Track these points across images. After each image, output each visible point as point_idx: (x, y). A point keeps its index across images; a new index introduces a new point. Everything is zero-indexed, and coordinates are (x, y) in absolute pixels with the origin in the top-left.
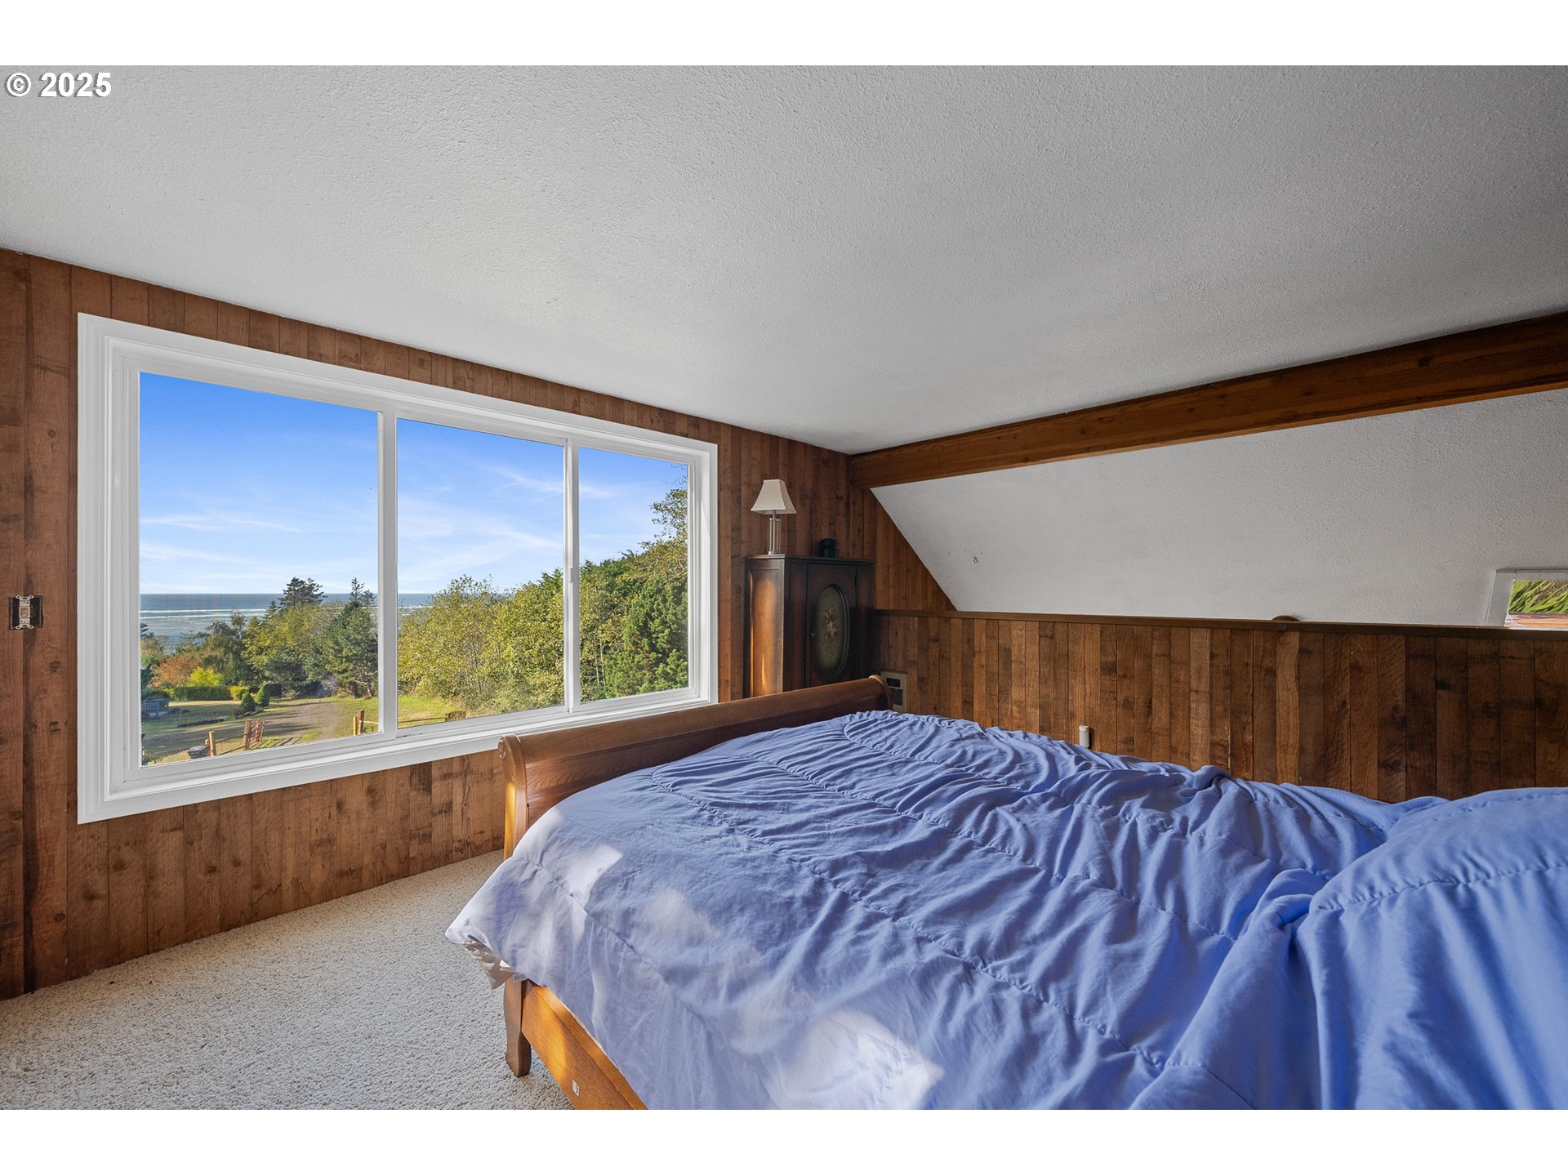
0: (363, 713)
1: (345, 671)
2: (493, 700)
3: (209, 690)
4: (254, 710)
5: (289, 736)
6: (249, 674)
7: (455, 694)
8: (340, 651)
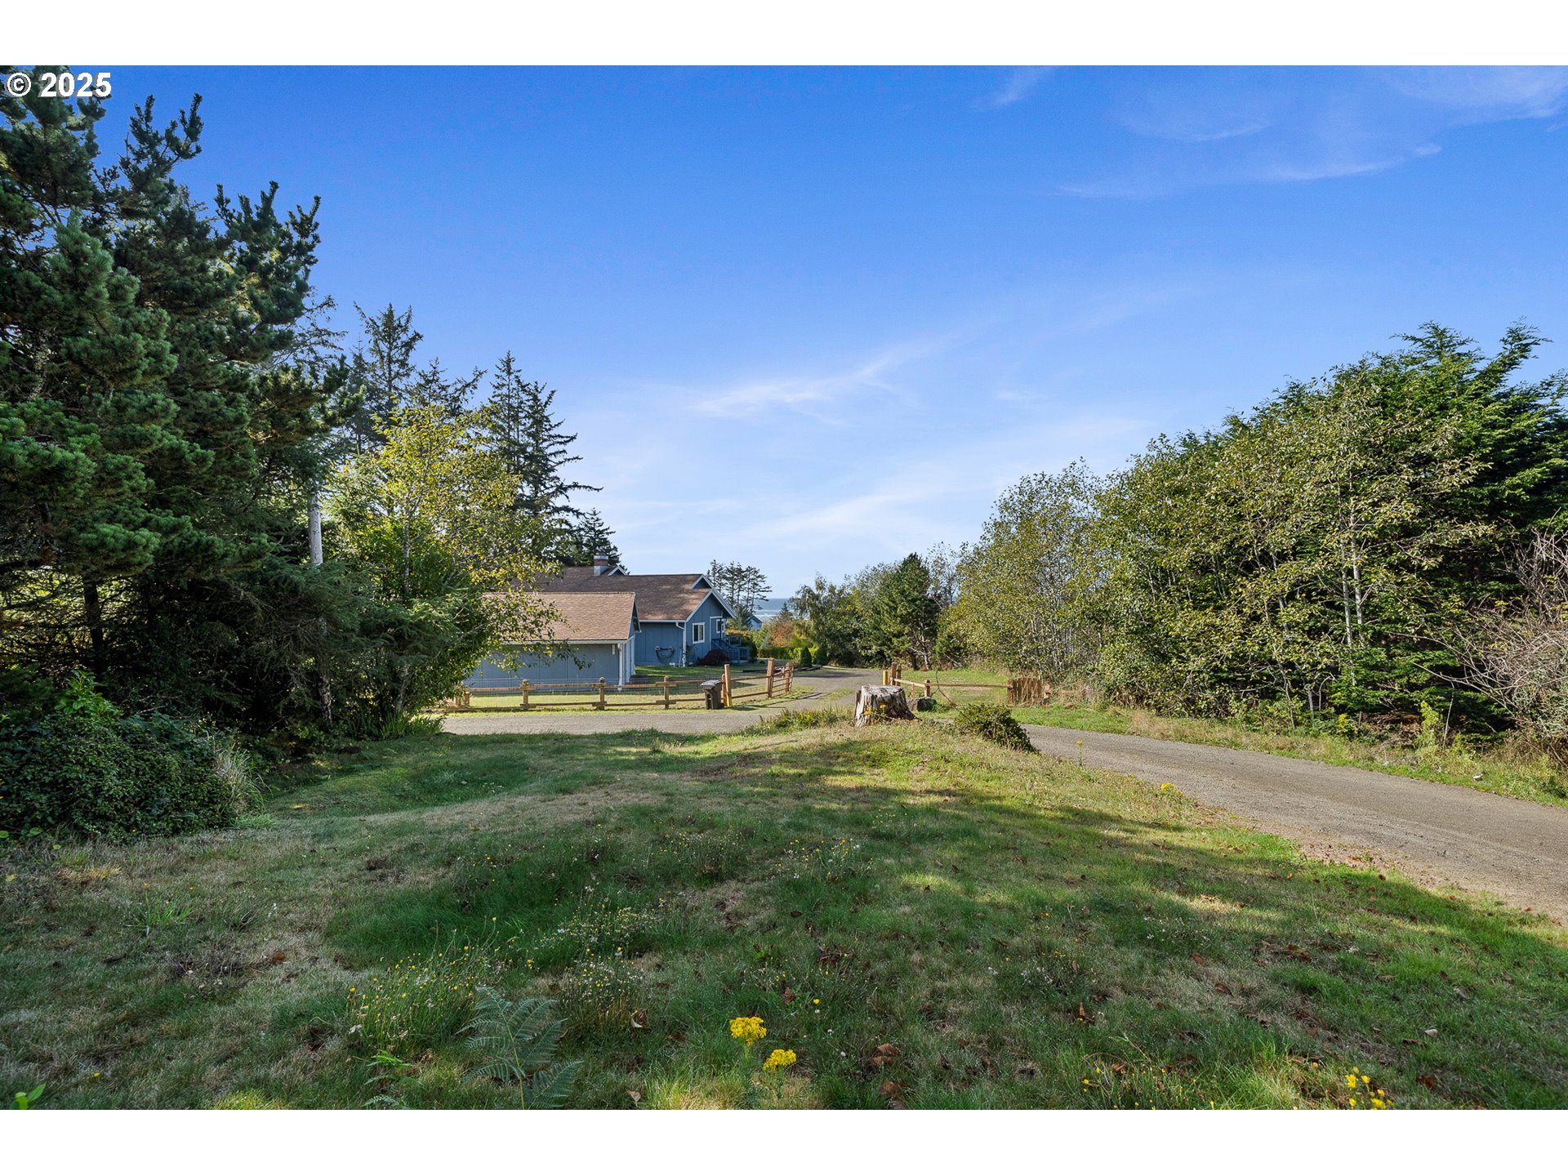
4: (811, 667)
8: (896, 609)
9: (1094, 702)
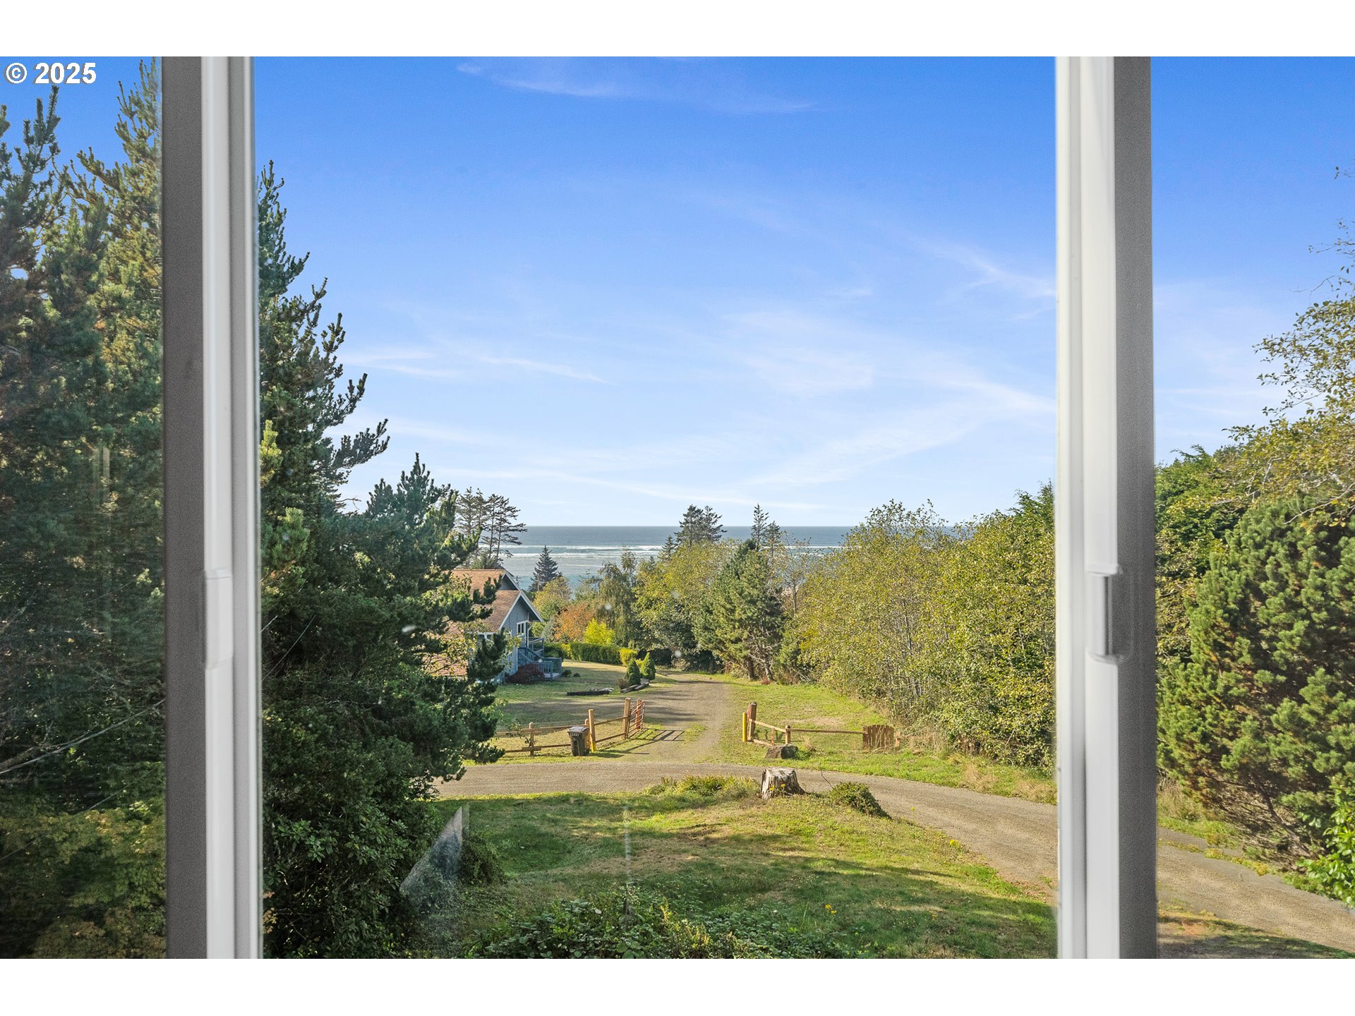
0: (754, 708)
1: (738, 640)
2: (937, 713)
3: (601, 650)
4: (639, 684)
5: (672, 728)
6: (636, 631)
7: (880, 693)
8: (733, 611)
9: (939, 749)
